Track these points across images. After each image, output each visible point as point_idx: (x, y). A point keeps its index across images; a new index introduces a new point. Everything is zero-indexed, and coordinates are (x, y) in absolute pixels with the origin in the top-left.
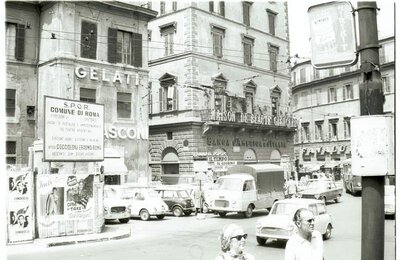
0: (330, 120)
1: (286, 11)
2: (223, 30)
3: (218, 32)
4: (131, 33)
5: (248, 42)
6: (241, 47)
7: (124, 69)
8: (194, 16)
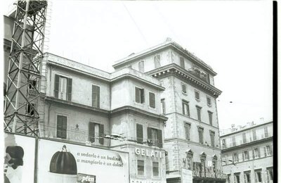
0: (245, 172)
1: (216, 111)
2: (190, 125)
3: (188, 125)
4: (156, 130)
5: (201, 130)
6: (197, 133)
7: (155, 149)
8: (177, 117)
